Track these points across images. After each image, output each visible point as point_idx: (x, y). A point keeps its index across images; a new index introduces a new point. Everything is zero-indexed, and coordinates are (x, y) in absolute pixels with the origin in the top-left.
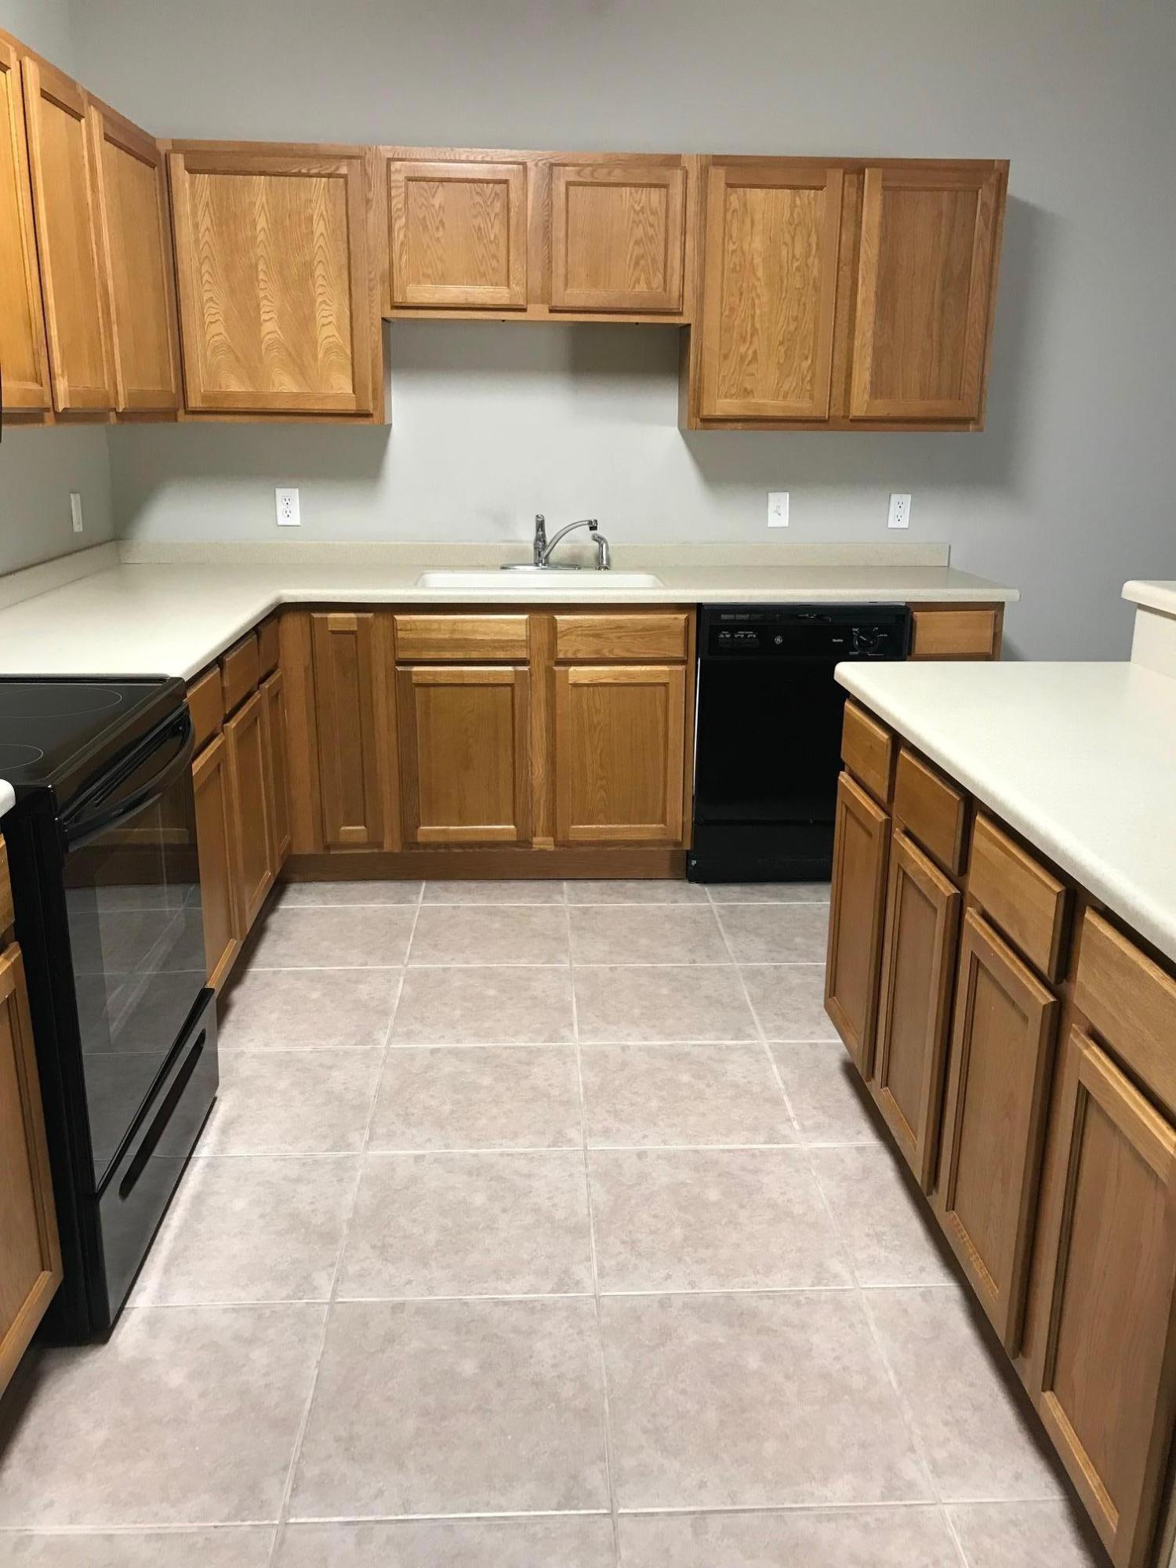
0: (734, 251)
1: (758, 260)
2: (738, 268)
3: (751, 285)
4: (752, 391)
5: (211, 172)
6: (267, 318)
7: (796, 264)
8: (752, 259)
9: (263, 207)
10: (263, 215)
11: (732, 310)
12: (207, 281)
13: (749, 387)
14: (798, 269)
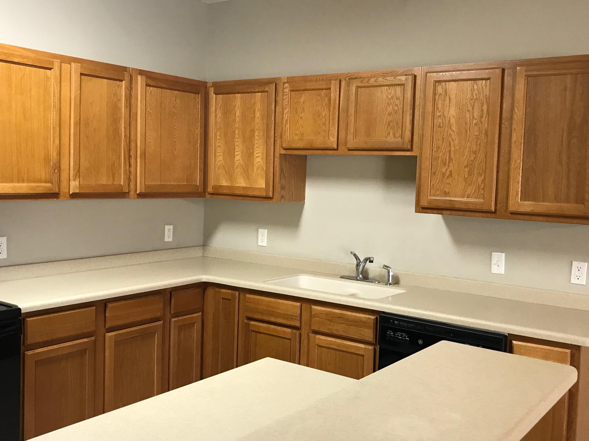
0: (440, 116)
1: (453, 120)
2: (442, 125)
3: (449, 134)
4: (449, 193)
5: (223, 94)
6: (237, 154)
7: (475, 122)
8: (450, 120)
9: (239, 107)
10: (238, 110)
11: (438, 148)
12: (218, 139)
13: (447, 190)
14: (476, 124)
